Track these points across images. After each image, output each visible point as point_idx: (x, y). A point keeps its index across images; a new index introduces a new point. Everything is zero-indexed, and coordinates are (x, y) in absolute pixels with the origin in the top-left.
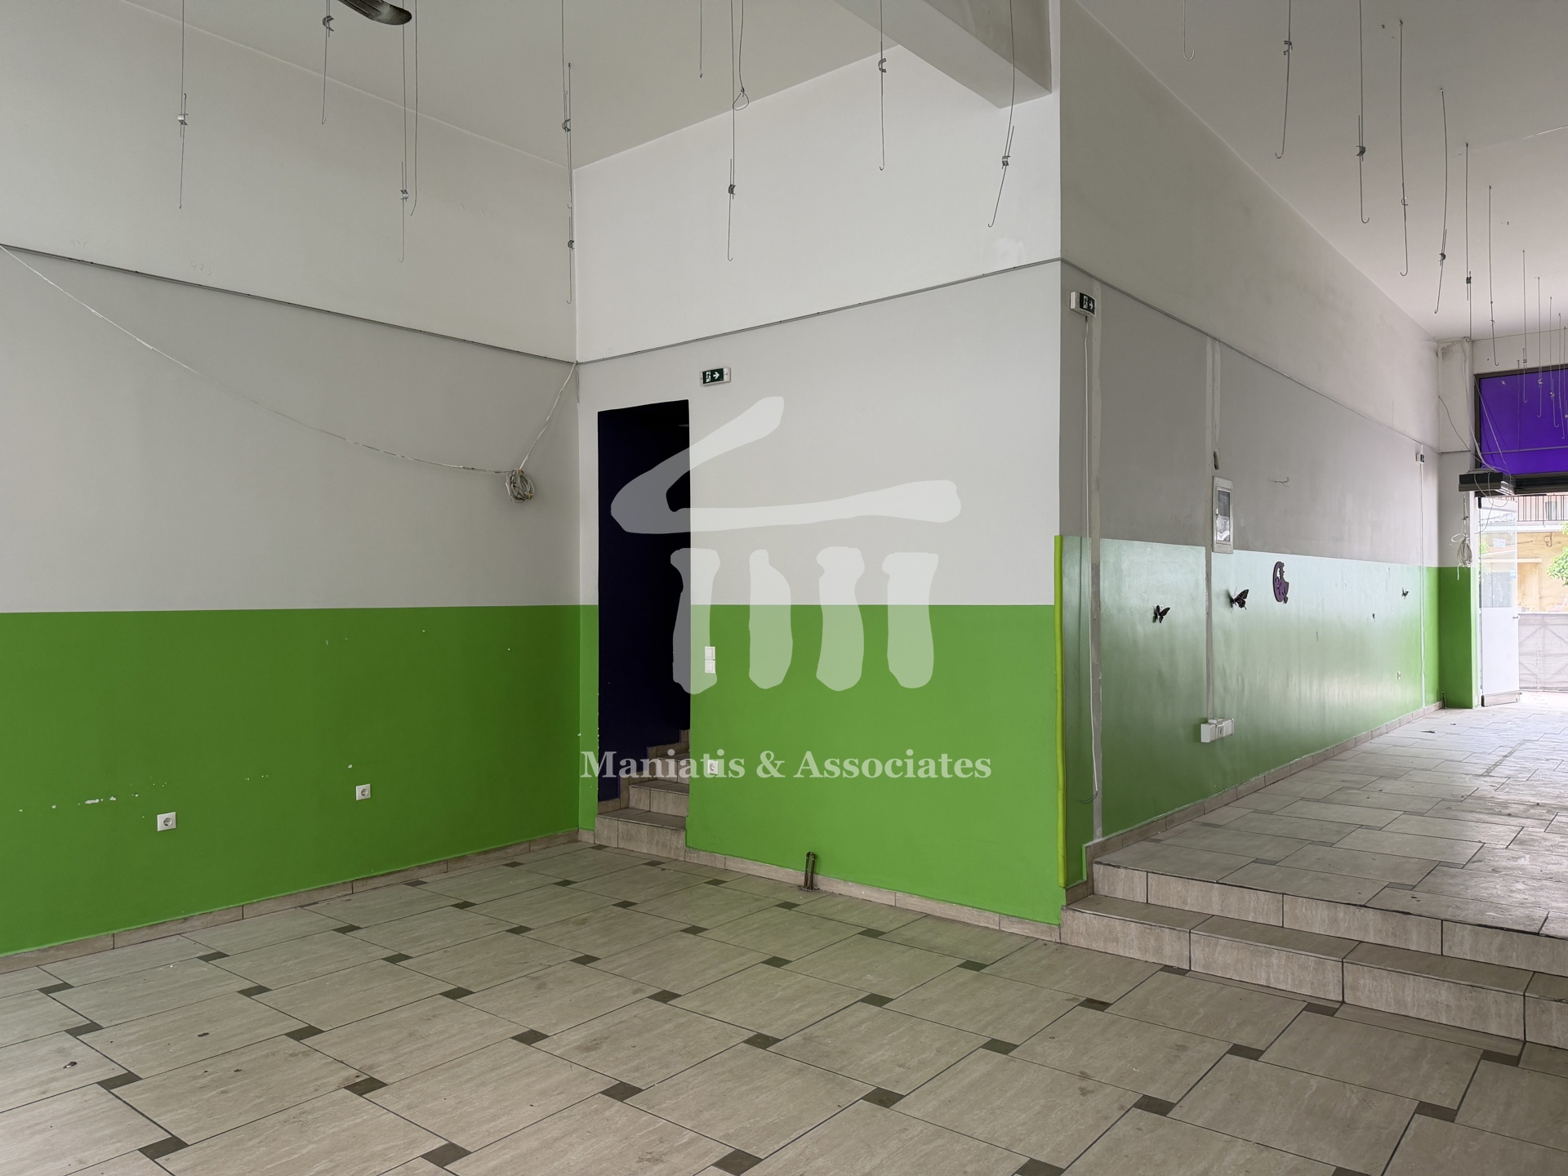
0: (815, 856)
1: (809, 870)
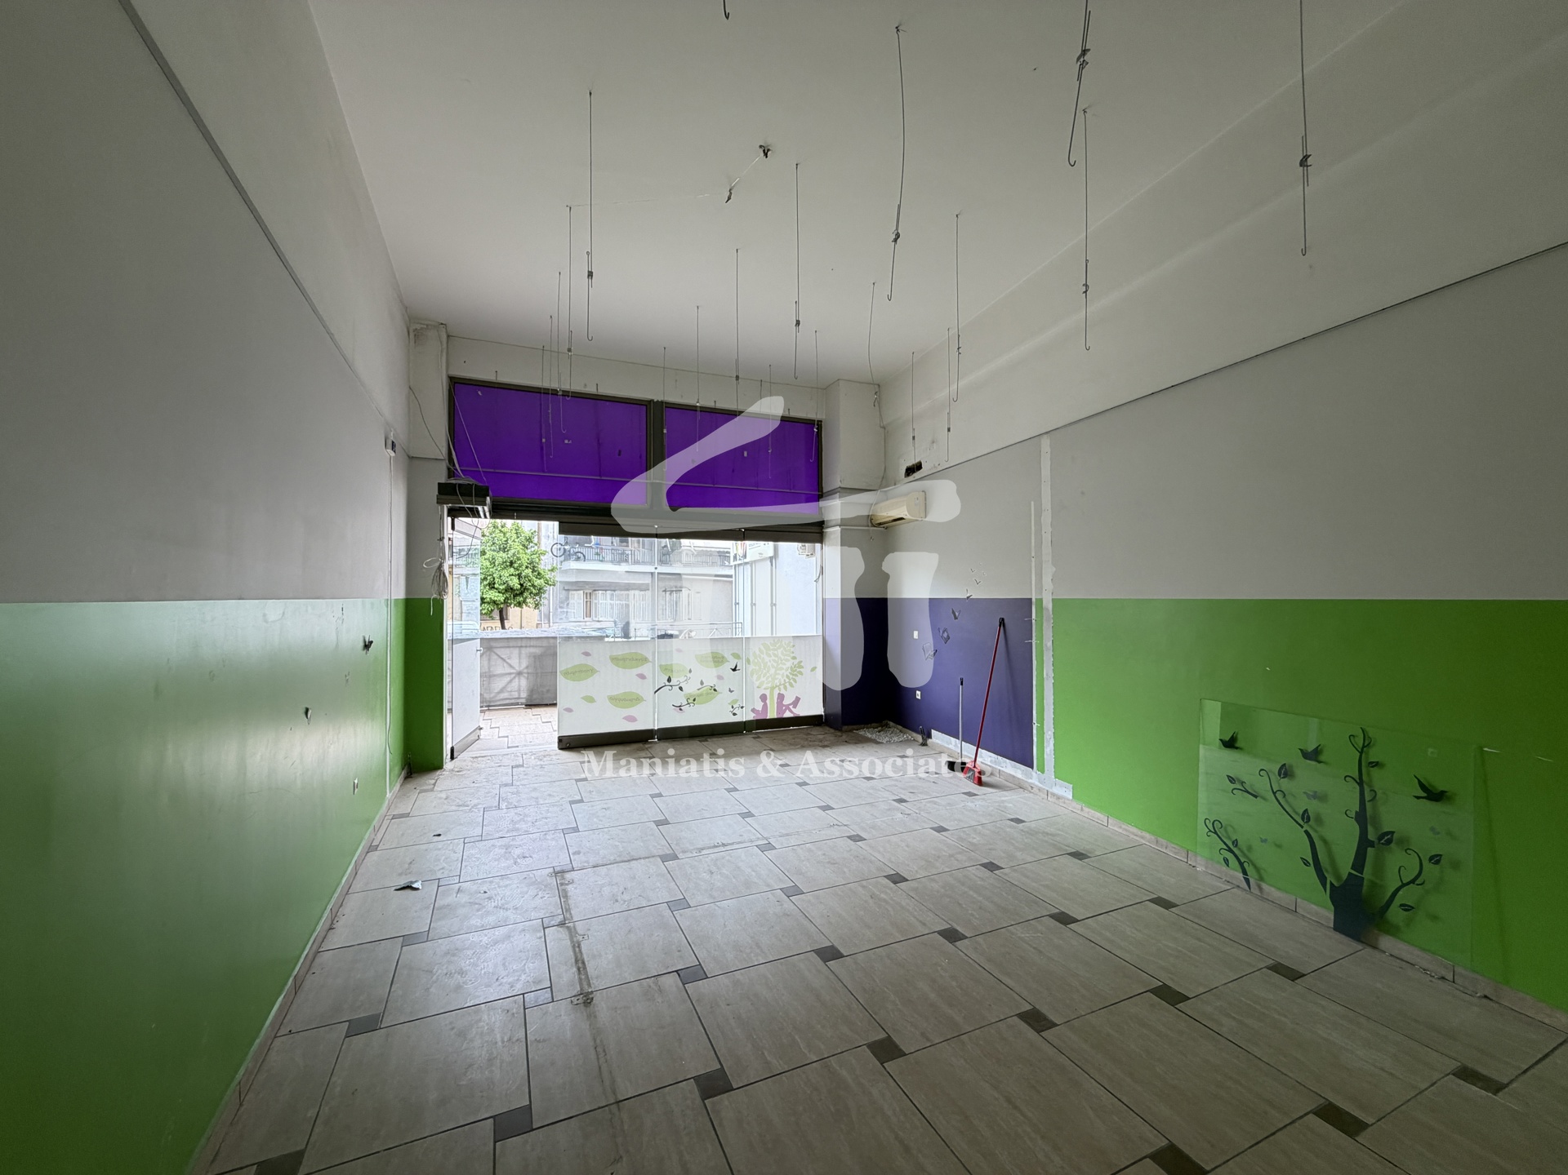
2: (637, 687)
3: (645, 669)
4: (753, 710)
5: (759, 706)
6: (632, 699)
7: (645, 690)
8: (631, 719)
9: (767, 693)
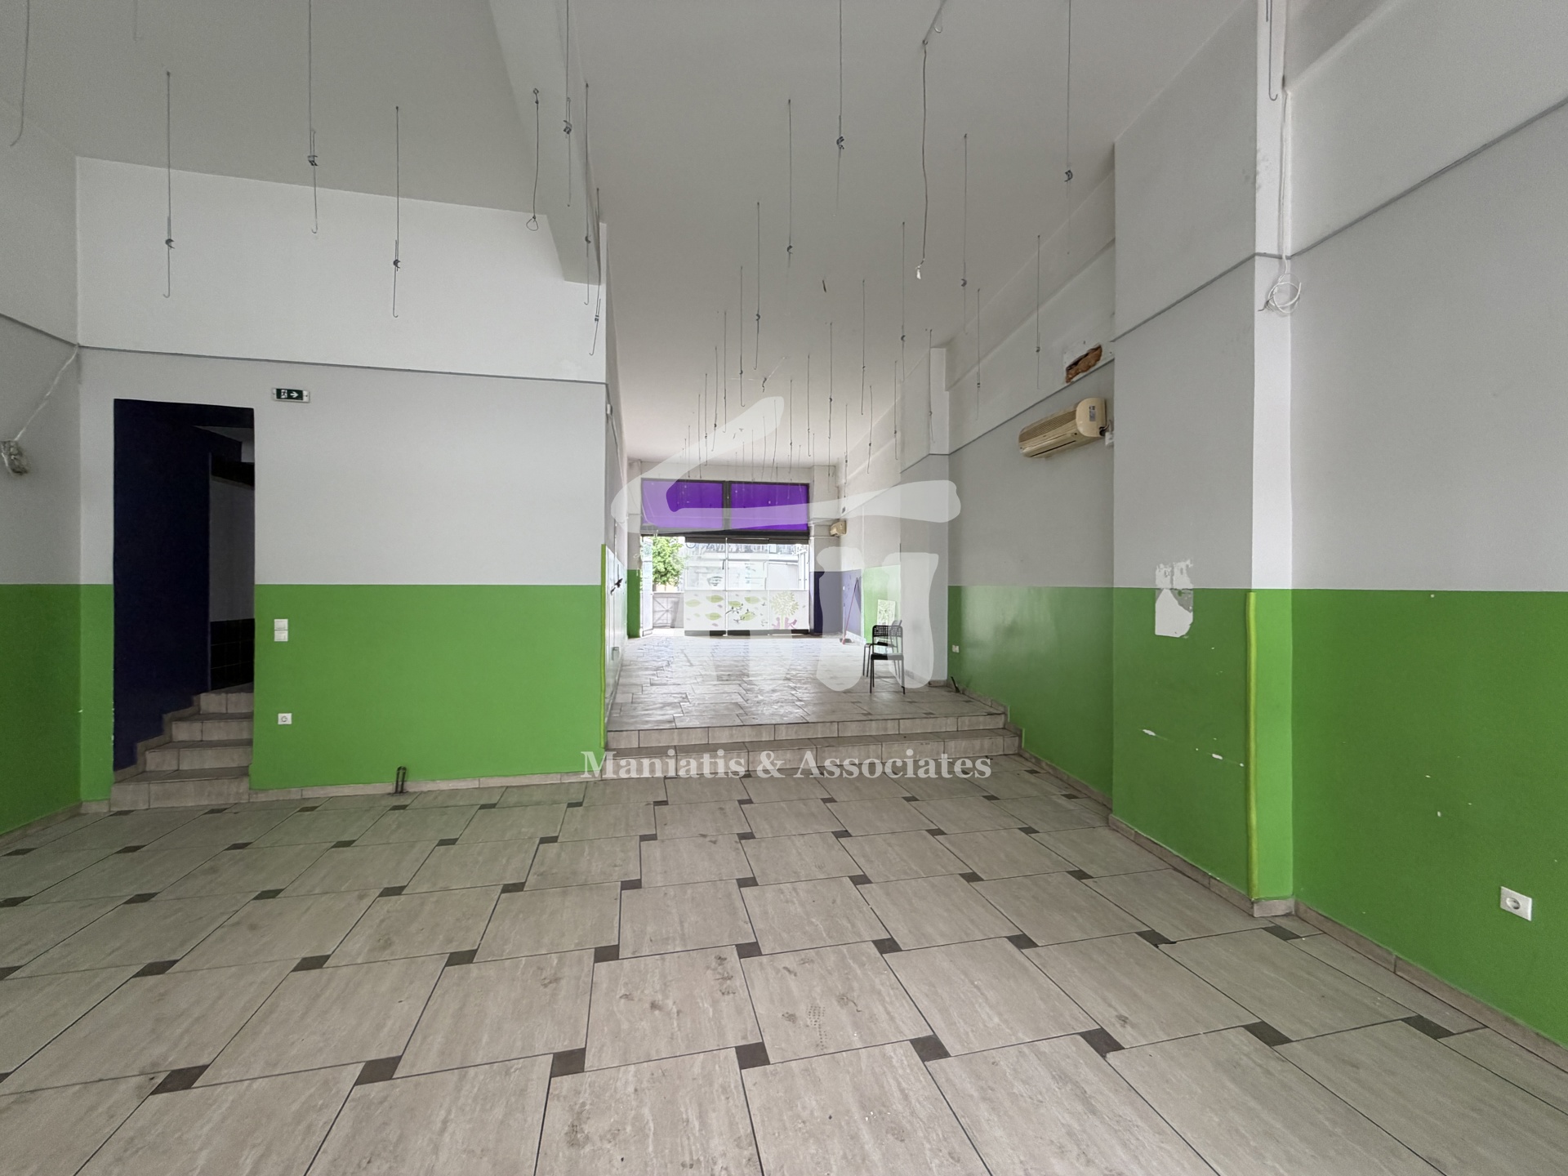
0: (405, 769)
1: (400, 779)
2: (717, 611)
3: (722, 603)
4: (773, 625)
5: (776, 624)
6: (715, 616)
7: (722, 612)
8: (715, 625)
9: (780, 617)
